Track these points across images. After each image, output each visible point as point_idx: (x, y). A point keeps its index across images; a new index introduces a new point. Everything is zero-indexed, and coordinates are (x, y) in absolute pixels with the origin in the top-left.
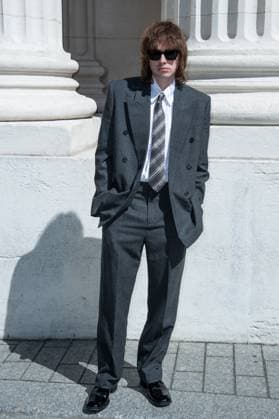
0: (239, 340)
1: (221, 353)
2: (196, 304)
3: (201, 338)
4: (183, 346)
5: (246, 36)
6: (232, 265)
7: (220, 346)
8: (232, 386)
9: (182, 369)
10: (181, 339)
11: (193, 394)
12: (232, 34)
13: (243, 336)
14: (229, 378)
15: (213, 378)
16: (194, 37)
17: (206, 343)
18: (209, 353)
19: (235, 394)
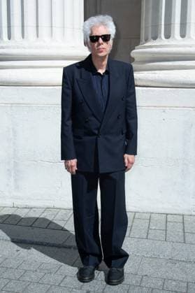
0: (186, 213)
1: (175, 220)
2: (161, 192)
3: (163, 211)
4: (153, 215)
5: (192, 36)
6: (183, 171)
7: (175, 216)
8: (182, 238)
9: (154, 228)
10: (152, 211)
11: (160, 242)
12: (183, 36)
13: (189, 211)
14: (181, 234)
15: (172, 234)
16: (160, 37)
17: (167, 214)
18: (169, 220)
19: (185, 243)
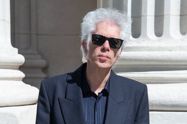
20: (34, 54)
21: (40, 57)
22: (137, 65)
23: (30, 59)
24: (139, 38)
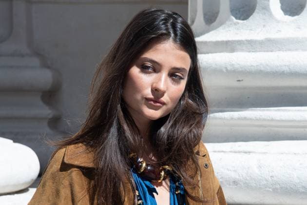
20: (22, 56)
21: (36, 61)
22: (295, 88)
23: (11, 67)
24: (300, 16)
